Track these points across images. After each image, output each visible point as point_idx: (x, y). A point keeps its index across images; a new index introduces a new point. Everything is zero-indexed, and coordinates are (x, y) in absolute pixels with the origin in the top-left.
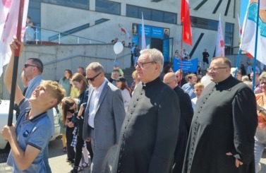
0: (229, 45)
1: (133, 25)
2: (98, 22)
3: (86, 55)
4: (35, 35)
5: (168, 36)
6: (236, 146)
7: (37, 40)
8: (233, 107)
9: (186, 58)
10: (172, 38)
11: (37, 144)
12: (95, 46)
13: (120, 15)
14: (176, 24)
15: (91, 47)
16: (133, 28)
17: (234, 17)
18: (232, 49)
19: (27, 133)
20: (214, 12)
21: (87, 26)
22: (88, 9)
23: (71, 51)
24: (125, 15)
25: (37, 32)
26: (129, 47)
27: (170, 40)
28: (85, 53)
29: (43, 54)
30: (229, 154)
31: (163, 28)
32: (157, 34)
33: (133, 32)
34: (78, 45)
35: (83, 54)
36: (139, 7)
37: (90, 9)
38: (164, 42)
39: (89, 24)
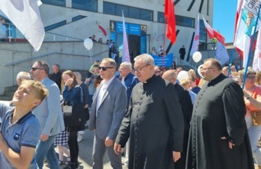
0: (203, 41)
1: (111, 22)
2: (75, 19)
3: (63, 52)
4: (7, 32)
5: (145, 33)
6: (229, 132)
7: (10, 38)
8: (224, 100)
9: (162, 54)
10: (149, 35)
11: (31, 144)
12: (72, 43)
13: (97, 12)
14: (153, 21)
15: (67, 44)
16: (111, 25)
17: (208, 14)
18: (206, 45)
19: (17, 136)
20: (189, 9)
21: (64, 23)
22: (64, 6)
23: (47, 49)
24: (102, 11)
25: (9, 29)
26: (107, 44)
27: (148, 37)
28: (62, 50)
29: (17, 51)
30: (224, 138)
31: (140, 25)
32: (135, 31)
33: (111, 29)
34: (54, 42)
35: (59, 51)
36: (116, 5)
37: (67, 6)
38: (142, 38)
39: (65, 21)
